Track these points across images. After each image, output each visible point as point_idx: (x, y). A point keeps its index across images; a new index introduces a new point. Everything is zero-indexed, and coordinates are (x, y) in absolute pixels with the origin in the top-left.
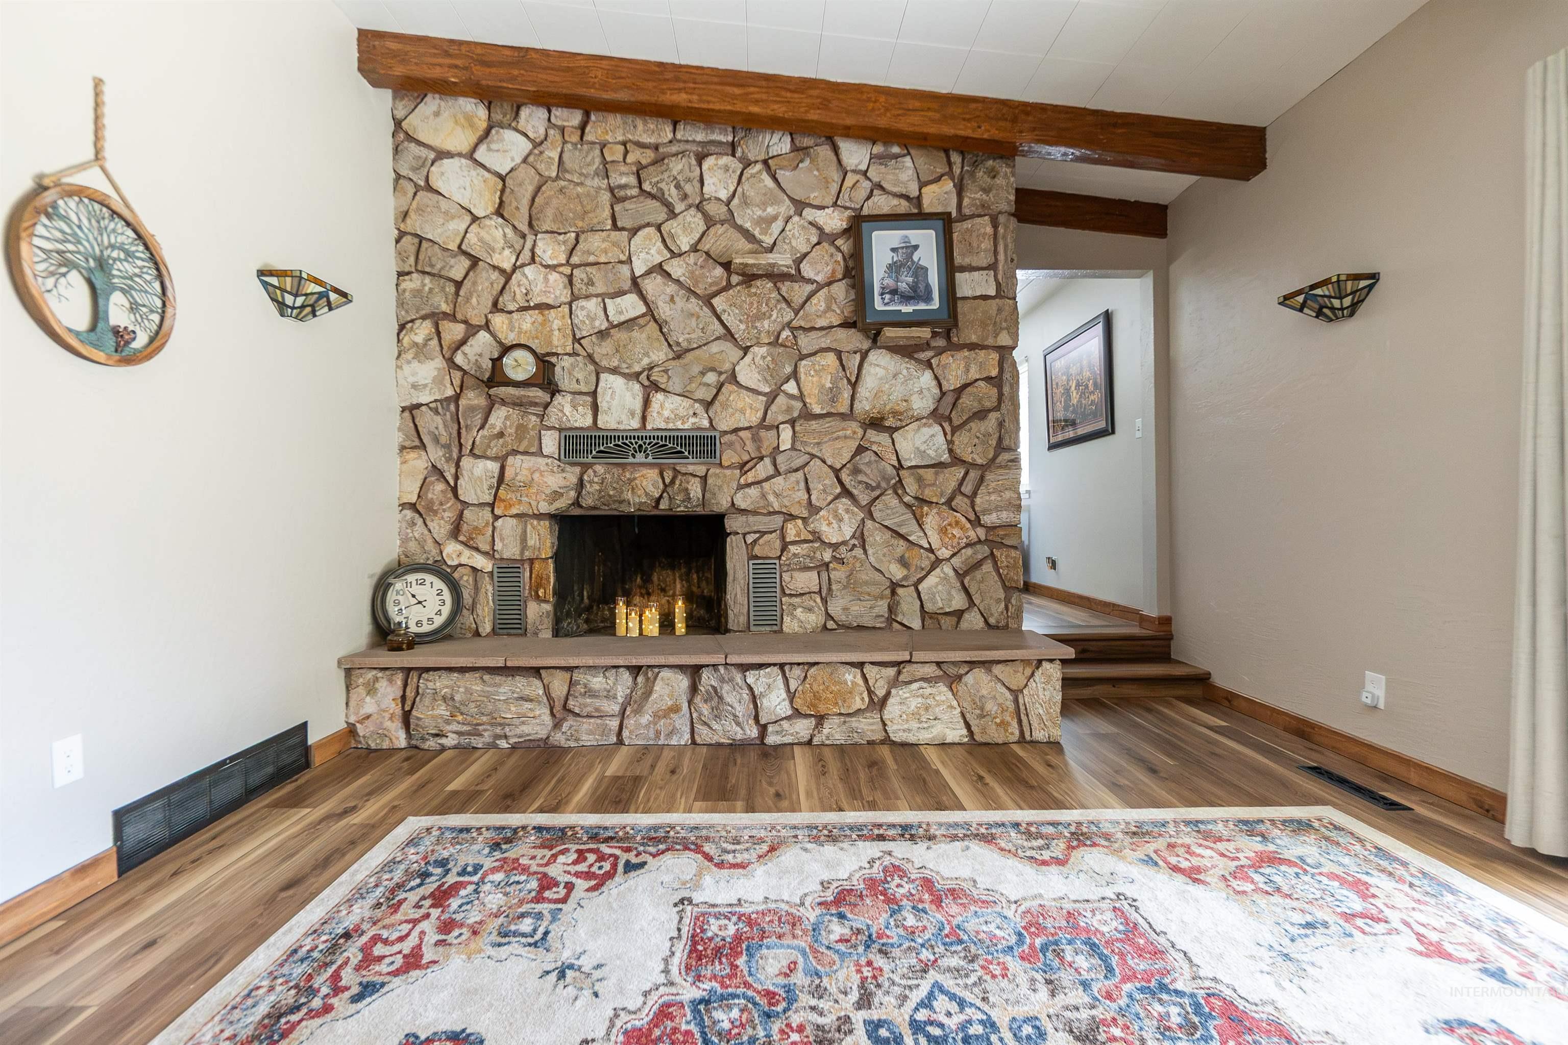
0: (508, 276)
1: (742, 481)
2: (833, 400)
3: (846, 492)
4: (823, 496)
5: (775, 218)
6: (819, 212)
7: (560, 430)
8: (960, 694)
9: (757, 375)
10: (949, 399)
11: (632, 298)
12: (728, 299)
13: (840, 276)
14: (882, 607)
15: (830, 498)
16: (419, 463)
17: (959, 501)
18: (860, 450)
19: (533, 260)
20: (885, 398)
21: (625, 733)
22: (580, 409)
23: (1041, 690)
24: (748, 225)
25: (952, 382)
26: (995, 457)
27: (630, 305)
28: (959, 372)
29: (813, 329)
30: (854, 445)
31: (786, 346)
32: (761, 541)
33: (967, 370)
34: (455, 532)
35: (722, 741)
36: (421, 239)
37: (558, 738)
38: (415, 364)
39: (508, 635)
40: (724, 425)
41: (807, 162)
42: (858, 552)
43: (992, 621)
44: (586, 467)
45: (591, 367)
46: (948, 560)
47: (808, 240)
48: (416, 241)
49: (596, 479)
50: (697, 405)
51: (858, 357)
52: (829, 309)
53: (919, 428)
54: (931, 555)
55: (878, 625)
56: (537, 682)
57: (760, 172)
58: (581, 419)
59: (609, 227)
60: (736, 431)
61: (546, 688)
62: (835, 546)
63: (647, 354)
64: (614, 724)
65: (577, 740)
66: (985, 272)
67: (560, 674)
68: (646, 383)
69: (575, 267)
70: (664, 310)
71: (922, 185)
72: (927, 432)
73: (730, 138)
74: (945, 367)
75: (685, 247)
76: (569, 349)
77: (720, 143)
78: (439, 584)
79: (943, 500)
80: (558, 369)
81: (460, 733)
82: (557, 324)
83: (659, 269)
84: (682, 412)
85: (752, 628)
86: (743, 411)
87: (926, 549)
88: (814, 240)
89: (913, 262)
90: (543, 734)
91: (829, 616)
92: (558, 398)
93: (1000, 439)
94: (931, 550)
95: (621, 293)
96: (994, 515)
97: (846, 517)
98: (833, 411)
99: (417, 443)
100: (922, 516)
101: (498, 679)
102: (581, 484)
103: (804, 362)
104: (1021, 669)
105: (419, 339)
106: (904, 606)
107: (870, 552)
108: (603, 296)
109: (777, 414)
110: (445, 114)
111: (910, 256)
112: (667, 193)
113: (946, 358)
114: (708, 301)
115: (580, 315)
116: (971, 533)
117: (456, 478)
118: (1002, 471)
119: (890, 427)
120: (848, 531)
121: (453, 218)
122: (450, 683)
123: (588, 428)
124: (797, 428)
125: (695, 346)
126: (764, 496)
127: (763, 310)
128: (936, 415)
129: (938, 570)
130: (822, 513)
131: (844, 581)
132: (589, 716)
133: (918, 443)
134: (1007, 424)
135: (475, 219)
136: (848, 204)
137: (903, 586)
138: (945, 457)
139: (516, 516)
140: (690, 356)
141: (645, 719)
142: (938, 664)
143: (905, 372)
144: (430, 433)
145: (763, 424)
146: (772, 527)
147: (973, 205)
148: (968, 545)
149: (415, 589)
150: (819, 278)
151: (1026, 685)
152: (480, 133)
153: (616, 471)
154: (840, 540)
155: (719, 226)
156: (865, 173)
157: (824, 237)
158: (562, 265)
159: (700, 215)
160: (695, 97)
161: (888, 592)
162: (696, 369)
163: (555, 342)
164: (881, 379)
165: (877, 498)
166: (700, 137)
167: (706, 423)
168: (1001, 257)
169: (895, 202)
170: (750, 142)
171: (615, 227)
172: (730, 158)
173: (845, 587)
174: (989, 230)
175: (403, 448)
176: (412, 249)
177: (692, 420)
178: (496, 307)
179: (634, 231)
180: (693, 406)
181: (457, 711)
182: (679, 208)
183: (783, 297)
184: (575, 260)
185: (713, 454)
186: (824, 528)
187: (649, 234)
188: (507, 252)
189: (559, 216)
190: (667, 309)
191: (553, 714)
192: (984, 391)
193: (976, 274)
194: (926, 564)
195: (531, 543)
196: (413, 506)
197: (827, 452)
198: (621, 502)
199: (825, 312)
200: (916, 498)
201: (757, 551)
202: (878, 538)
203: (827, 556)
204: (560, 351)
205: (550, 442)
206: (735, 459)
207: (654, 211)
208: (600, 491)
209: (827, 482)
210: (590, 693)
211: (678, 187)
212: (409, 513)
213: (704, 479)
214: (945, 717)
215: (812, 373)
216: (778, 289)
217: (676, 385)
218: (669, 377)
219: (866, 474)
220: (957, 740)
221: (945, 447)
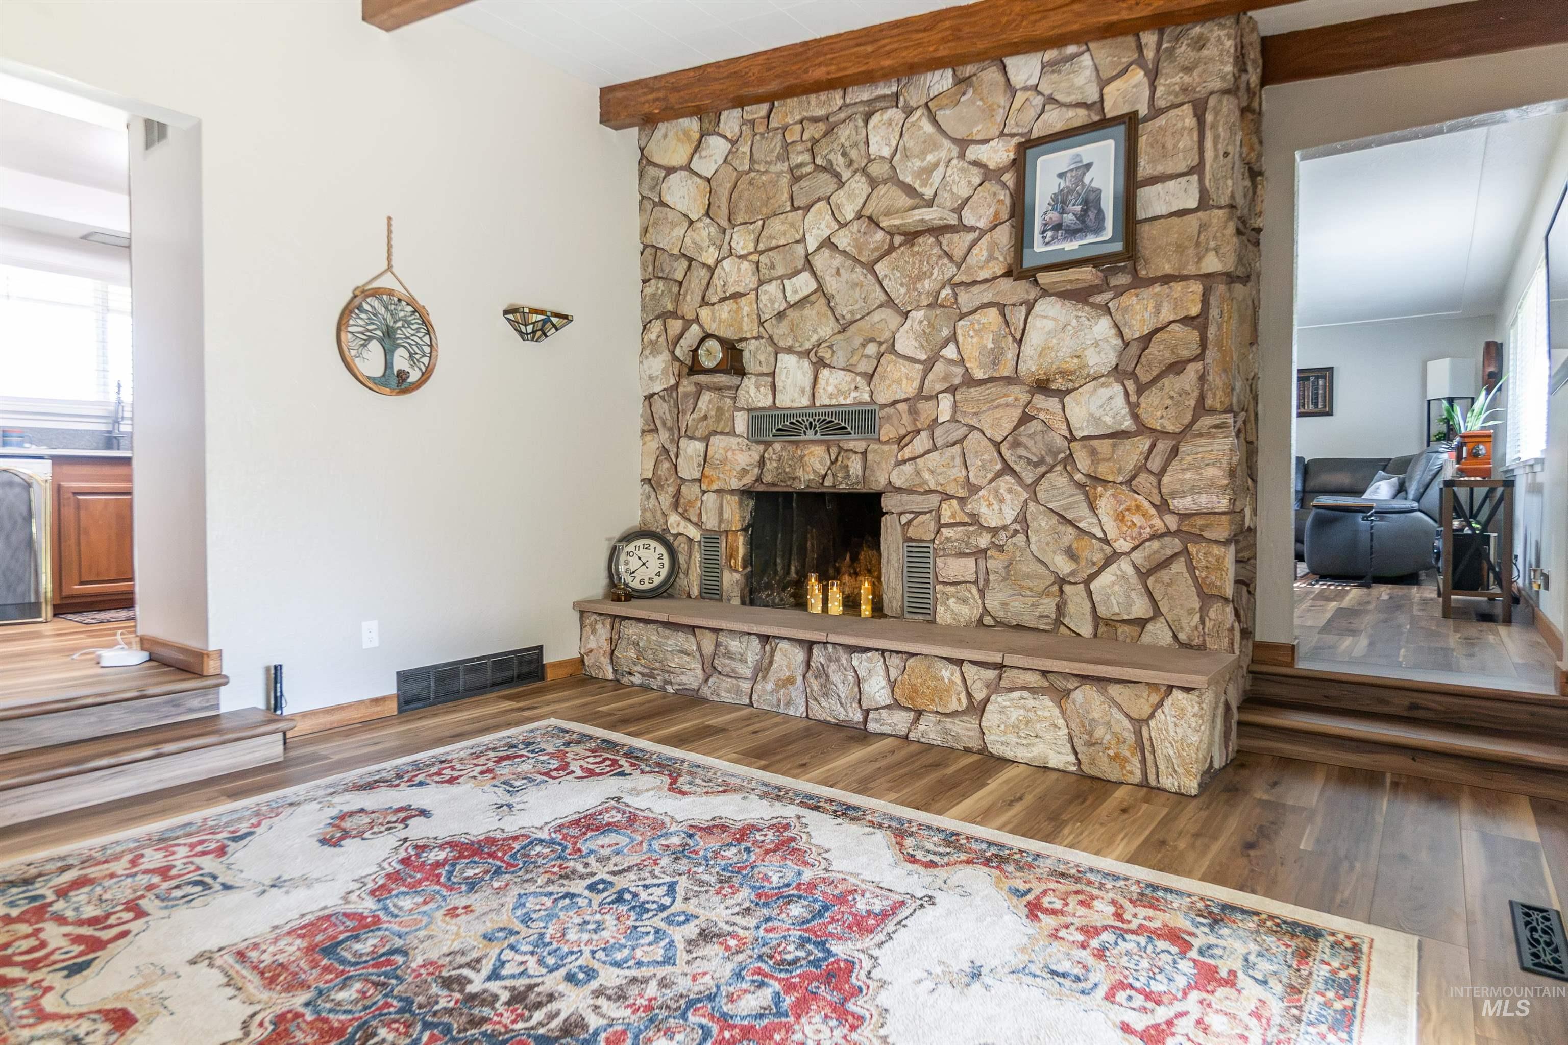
0: (712, 270)
1: (900, 458)
2: (995, 362)
3: (1007, 469)
4: (982, 473)
5: (936, 165)
6: (984, 148)
7: (749, 410)
8: (1068, 712)
9: (914, 342)
10: (1134, 350)
11: (806, 276)
12: (890, 263)
13: (1006, 217)
14: (1048, 606)
15: (990, 476)
16: (653, 443)
17: (1145, 481)
18: (1025, 418)
19: (731, 254)
20: (1053, 354)
21: (755, 697)
22: (762, 389)
23: (1171, 726)
24: (908, 180)
25: (1137, 327)
26: (1193, 422)
27: (804, 284)
28: (1147, 315)
29: (975, 283)
30: (1016, 414)
31: (943, 306)
32: (915, 522)
33: (1158, 311)
34: (676, 505)
35: (829, 719)
36: (657, 248)
37: (706, 692)
38: (651, 358)
39: (711, 599)
40: (882, 398)
41: (970, 91)
42: (1020, 539)
43: (1182, 636)
44: (768, 444)
45: (770, 349)
46: (1128, 554)
47: (969, 182)
48: (653, 250)
49: (774, 457)
50: (858, 378)
51: (1023, 309)
52: (991, 258)
53: (1095, 390)
54: (1105, 547)
55: (1042, 627)
56: (692, 639)
57: (920, 119)
58: (763, 399)
59: (788, 209)
60: (895, 402)
61: (699, 645)
62: (994, 531)
63: (815, 331)
64: (746, 686)
65: (718, 695)
66: (1183, 180)
67: (708, 634)
68: (814, 360)
69: (762, 252)
70: (832, 284)
71: (1103, 83)
72: (1104, 393)
73: (894, 89)
74: (1126, 310)
75: (850, 216)
76: (755, 334)
77: (884, 97)
78: (661, 549)
79: (1120, 479)
80: (746, 354)
81: (643, 675)
82: (746, 310)
83: (828, 243)
84: (844, 387)
85: (907, 615)
86: (899, 382)
87: (1100, 539)
88: (977, 181)
89: (1083, 185)
90: (695, 685)
91: (986, 611)
92: (746, 380)
93: (1202, 398)
94: (1106, 541)
95: (796, 273)
96: (1189, 499)
97: (1008, 497)
98: (996, 375)
99: (652, 427)
100: (1096, 498)
101: (668, 632)
102: (762, 462)
103: (961, 323)
104: (1145, 695)
105: (653, 337)
106: (1071, 608)
107: (1033, 538)
108: (781, 278)
109: (934, 383)
110: (671, 134)
111: (1080, 179)
112: (834, 163)
113: (1129, 299)
114: (870, 267)
115: (764, 298)
116: (1157, 522)
117: (677, 457)
118: (1202, 441)
119: (1058, 390)
120: (1009, 514)
121: (676, 226)
122: (637, 631)
123: (769, 408)
124: (958, 397)
125: (859, 317)
126: (918, 473)
127: (925, 269)
128: (1119, 373)
129: (1115, 566)
130: (981, 493)
131: (1003, 572)
132: (728, 676)
133: (1093, 409)
134: (1210, 378)
135: (691, 223)
136: (1014, 131)
137: (1070, 583)
138: (1128, 424)
139: (717, 491)
140: (853, 328)
141: (770, 686)
142: (1044, 673)
143: (1074, 322)
144: (661, 418)
145: (921, 396)
146: (925, 507)
147: (1170, 93)
148: (1153, 537)
149: (642, 553)
150: (981, 224)
151: (1152, 715)
152: (694, 145)
153: (791, 448)
154: (1000, 524)
155: (881, 186)
156: (1035, 88)
157: (989, 174)
158: (751, 253)
159: (863, 179)
160: (833, 68)
161: (1056, 588)
162: (858, 341)
163: (745, 328)
164: (1049, 333)
165: (1043, 476)
166: (865, 96)
167: (866, 397)
168: (1209, 154)
169: (1071, 113)
170: (912, 88)
171: (794, 209)
172: (895, 109)
173: (1005, 579)
174: (1190, 121)
175: (643, 432)
176: (651, 258)
177: (854, 394)
178: (704, 302)
179: (808, 208)
180: (854, 380)
181: (640, 654)
182: (846, 175)
183: (946, 252)
184: (761, 247)
185: (872, 429)
186: (984, 510)
187: (820, 209)
188: (712, 249)
189: (750, 209)
190: (834, 283)
191: (704, 670)
192: (1180, 335)
193: (1171, 184)
194: (1098, 557)
195: (726, 516)
196: (648, 481)
197: (985, 423)
198: (794, 479)
199: (988, 261)
200: (1088, 476)
201: (911, 533)
202: (1043, 524)
203: (984, 541)
204: (749, 336)
205: (741, 423)
206: (893, 434)
207: (824, 182)
208: (777, 468)
209: (986, 457)
210: (729, 655)
211: (844, 154)
212: (647, 487)
213: (864, 454)
214: (1048, 736)
215: (971, 333)
216: (940, 244)
217: (840, 359)
218: (833, 352)
219: (1026, 448)
220: (1061, 767)
221: (1125, 411)
